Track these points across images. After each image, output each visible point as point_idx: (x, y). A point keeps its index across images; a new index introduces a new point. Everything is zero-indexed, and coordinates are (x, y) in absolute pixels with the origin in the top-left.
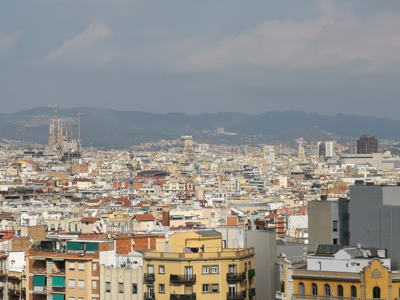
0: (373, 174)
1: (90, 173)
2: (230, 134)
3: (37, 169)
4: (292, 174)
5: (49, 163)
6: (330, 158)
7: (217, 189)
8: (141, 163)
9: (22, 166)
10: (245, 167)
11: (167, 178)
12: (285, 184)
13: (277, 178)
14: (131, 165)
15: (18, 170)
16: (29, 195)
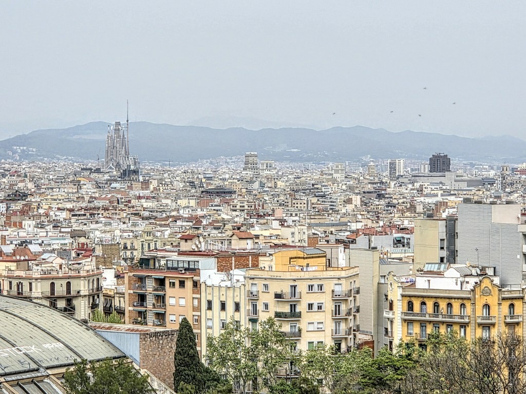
0: (446, 193)
1: (151, 190)
2: (292, 150)
3: (97, 186)
4: (364, 192)
5: (108, 180)
6: (402, 176)
7: (288, 208)
8: (204, 180)
9: (81, 183)
10: (313, 185)
11: (234, 196)
12: (359, 203)
13: (350, 197)
14: (193, 182)
15: (78, 187)
16: (95, 213)
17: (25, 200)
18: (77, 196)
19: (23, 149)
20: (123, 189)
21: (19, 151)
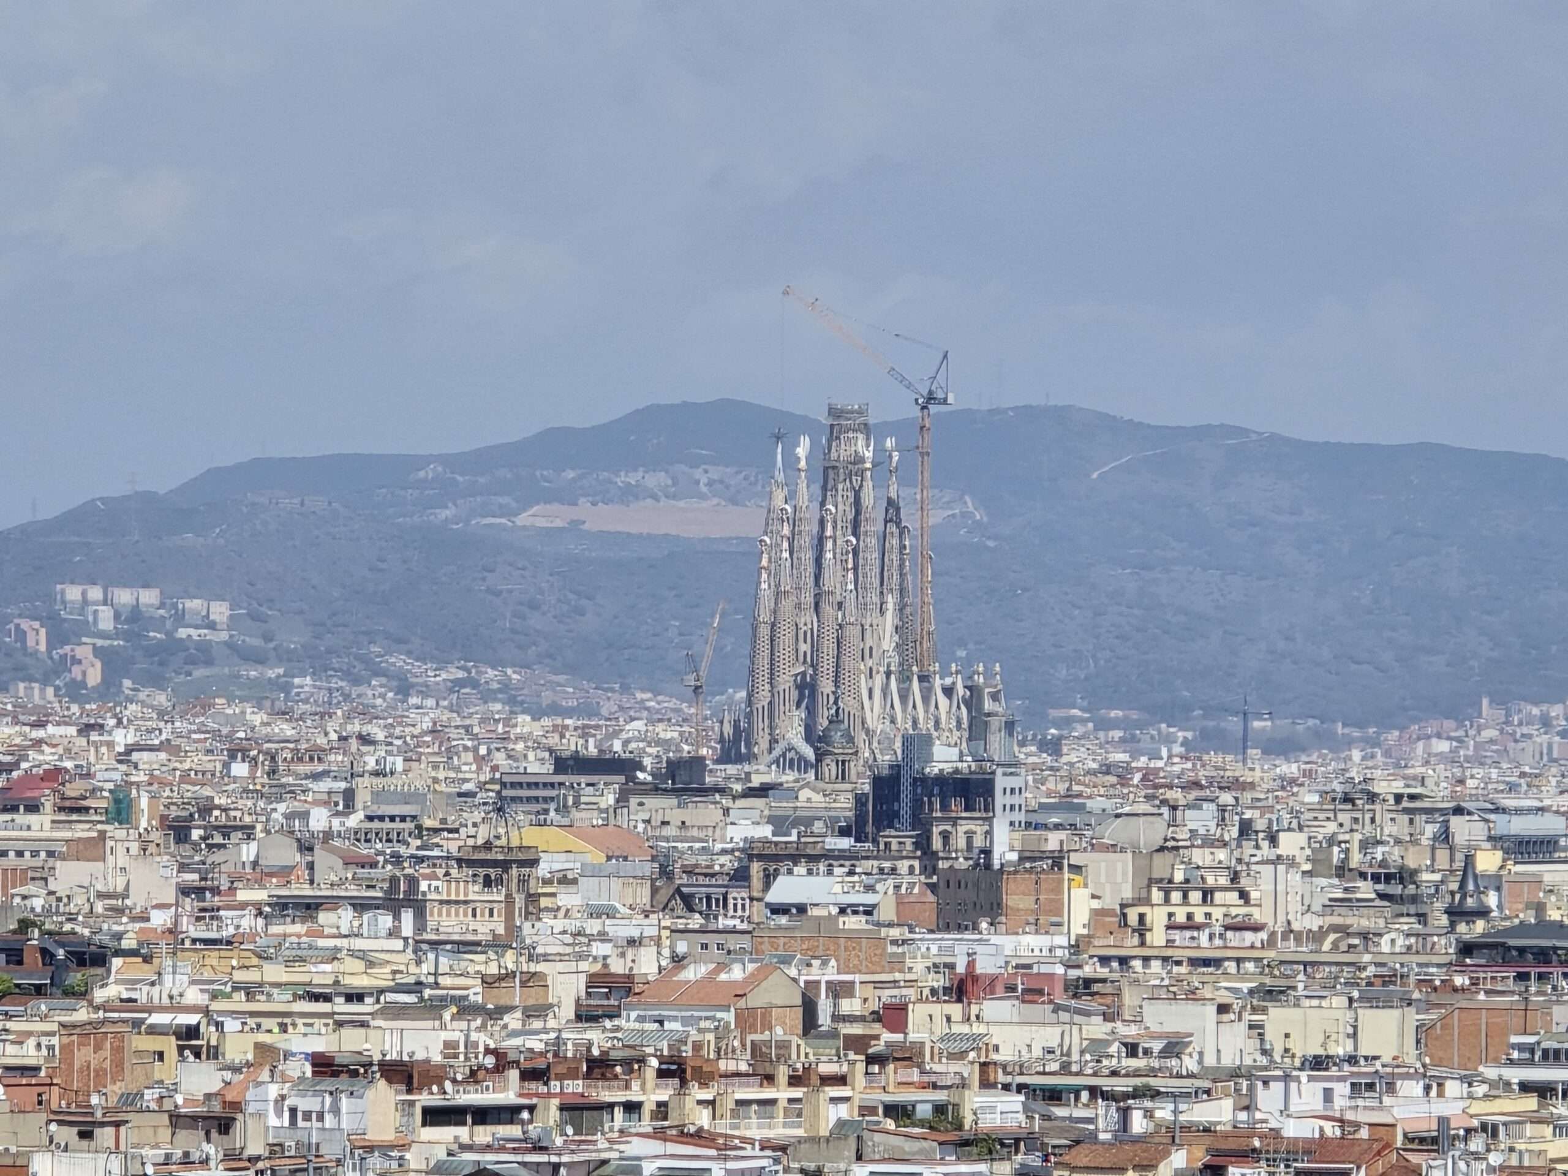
1: (1078, 928)
3: (663, 896)
5: (751, 852)
8: (1488, 861)
9: (543, 869)
14: (1405, 876)
15: (509, 900)
16: (607, 1096)
17: (82, 994)
18: (493, 969)
19: (136, 608)
20: (853, 922)
21: (106, 621)
